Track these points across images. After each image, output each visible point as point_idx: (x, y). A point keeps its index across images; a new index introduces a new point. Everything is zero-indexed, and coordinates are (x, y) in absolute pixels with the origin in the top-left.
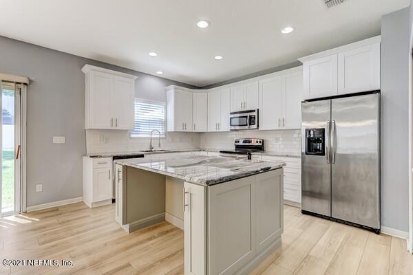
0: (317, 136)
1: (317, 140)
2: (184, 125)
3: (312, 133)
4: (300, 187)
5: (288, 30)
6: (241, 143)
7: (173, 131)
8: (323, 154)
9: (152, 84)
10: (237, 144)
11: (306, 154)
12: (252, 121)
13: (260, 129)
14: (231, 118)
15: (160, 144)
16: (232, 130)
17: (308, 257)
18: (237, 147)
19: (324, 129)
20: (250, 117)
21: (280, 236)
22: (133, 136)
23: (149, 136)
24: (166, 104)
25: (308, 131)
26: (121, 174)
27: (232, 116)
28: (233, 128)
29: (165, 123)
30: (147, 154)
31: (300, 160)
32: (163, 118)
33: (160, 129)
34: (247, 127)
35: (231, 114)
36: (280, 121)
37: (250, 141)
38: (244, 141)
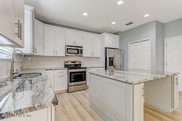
11: (109, 66)
13: (83, 56)
19: (113, 58)
35: (68, 46)
36: (92, 54)
37: (74, 62)
38: (71, 62)
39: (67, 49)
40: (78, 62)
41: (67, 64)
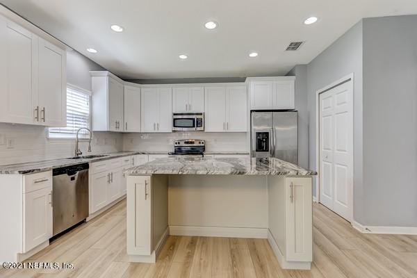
2: (117, 123)
5: (254, 55)
6: (182, 144)
11: (256, 151)
12: (199, 123)
13: (205, 131)
15: (90, 148)
16: (174, 131)
18: (176, 148)
19: (268, 133)
20: (198, 119)
22: (51, 136)
23: (75, 136)
24: (92, 94)
25: (258, 134)
26: (149, 187)
27: (176, 117)
28: (176, 129)
29: (90, 119)
30: (93, 161)
32: (88, 112)
33: (84, 125)
34: (194, 129)
35: (175, 114)
36: (226, 125)
37: (192, 143)
38: (185, 143)
39: (175, 120)
40: (198, 142)
41: (178, 145)
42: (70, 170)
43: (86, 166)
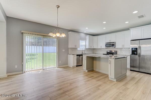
0: (135, 50)
1: (135, 51)
2: (91, 47)
3: (133, 49)
4: (130, 64)
5: (127, 22)
6: (109, 52)
7: (88, 48)
8: (137, 55)
9: (83, 35)
10: (107, 52)
11: (132, 55)
12: (113, 45)
13: (116, 48)
14: (106, 45)
15: (85, 52)
17: (134, 78)
18: (107, 53)
19: (137, 48)
20: (113, 44)
21: (126, 73)
24: (86, 41)
25: (132, 48)
26: (86, 58)
27: (106, 44)
28: (106, 47)
31: (130, 56)
32: (85, 44)
33: (84, 47)
36: (123, 46)
40: (114, 51)
42: (79, 55)
43: (82, 55)
